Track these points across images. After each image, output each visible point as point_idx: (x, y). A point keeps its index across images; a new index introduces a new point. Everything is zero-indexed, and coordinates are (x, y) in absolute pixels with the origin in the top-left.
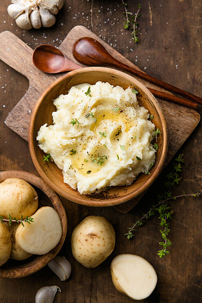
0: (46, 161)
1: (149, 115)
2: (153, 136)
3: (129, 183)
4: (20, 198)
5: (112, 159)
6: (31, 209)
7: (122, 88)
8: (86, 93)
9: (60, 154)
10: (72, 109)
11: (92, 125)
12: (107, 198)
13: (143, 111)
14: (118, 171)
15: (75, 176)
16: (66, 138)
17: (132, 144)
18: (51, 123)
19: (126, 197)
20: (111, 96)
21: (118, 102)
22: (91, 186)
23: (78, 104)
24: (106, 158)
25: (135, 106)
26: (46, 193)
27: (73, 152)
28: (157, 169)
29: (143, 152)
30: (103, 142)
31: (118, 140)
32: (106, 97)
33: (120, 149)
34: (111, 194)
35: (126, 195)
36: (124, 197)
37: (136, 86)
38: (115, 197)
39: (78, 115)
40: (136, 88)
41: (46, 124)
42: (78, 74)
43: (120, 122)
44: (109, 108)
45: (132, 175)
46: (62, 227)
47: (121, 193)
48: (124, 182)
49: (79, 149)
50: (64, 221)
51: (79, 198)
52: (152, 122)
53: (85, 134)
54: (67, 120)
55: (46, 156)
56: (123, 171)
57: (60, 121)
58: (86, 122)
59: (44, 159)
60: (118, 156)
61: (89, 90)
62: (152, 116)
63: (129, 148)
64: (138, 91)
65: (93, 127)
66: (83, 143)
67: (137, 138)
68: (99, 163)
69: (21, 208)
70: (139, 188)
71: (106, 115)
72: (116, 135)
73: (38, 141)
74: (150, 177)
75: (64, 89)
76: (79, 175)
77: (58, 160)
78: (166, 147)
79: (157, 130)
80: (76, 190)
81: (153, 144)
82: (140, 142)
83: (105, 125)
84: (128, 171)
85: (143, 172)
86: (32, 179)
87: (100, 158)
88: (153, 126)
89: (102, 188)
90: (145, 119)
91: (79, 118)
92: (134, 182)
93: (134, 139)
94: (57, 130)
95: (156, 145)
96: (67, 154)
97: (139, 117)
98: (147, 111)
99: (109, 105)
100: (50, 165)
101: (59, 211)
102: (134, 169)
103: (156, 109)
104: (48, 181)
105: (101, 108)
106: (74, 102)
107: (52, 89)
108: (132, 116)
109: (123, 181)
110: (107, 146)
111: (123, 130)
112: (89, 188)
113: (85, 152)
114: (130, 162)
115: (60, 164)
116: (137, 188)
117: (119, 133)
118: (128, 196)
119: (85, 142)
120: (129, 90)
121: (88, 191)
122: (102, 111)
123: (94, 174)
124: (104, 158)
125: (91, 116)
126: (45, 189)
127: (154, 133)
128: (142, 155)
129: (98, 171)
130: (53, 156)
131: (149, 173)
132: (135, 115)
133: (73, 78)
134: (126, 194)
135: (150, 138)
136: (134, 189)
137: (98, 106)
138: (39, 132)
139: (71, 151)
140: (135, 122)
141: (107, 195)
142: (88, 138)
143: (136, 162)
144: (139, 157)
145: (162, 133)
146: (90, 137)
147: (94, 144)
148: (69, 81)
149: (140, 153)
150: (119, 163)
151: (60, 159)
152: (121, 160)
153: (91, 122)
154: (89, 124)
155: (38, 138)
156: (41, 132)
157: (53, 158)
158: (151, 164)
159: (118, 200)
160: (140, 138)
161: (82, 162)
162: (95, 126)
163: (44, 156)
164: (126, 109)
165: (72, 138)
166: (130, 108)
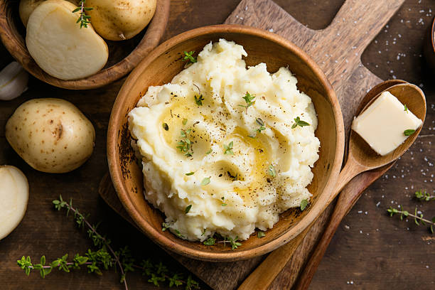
0: (185, 56)
1: (265, 230)
2: (228, 236)
3: (147, 195)
4: (121, 7)
5: (188, 165)
6: (104, 28)
7: (309, 182)
8: (298, 118)
9: (196, 77)
10: (271, 96)
11: (246, 132)
12: (123, 157)
13: (271, 218)
14: (167, 175)
15: (158, 103)
16: (223, 87)
17: (213, 199)
18: (249, 61)
19: (123, 189)
20: (294, 162)
21: (283, 174)
22: (142, 129)
23: (280, 105)
24: (189, 155)
25: (279, 205)
26: (132, 54)
27: (199, 100)
28: (171, 242)
29: (200, 217)
30: (215, 148)
31: (221, 176)
32: (293, 153)
33: (205, 177)
34: (129, 166)
35: (126, 190)
37: (312, 206)
38: (124, 172)
39: (261, 105)
40: (309, 205)
41: (246, 55)
43: (252, 178)
44: (275, 160)
45: (160, 200)
46: (75, 80)
47: (130, 183)
48: (149, 187)
49: (205, 110)
50: (85, 84)
51: (121, 110)
52: (253, 234)
53: (231, 118)
54: (253, 88)
55: (192, 56)
56: (167, 183)
57: (251, 76)
58: (249, 119)
59: (189, 52)
60: (192, 173)
61: (303, 124)
62: (263, 235)
63: (206, 192)
64: (305, 209)
65: (241, 132)
66: (214, 115)
67: (223, 208)
68: (180, 144)
69: (105, 9)
70: (139, 212)
71: (263, 154)
72: (228, 173)
73: (218, 41)
74: (157, 231)
75: (308, 84)
76: (160, 110)
77: (186, 75)
78: (209, 258)
79: (238, 244)
80: (136, 106)
81: (214, 237)
82: (218, 212)
83: (244, 152)
84: (167, 192)
85: (167, 220)
86: (156, 30)
87: (190, 144)
88: (246, 236)
89: (139, 148)
90: (257, 223)
91: (255, 108)
92: (150, 205)
93: (221, 201)
94: (236, 73)
95: (213, 241)
96: (196, 90)
97: (260, 211)
98: (271, 227)
99: (279, 159)
100: (179, 64)
101: (102, 75)
102: (170, 202)
103: (273, 240)
104: (151, 59)
105: (274, 146)
106: (283, 99)
107: (305, 63)
108: (260, 199)
109: (150, 184)
110: (209, 156)
111: (237, 182)
112: (139, 126)
113: (200, 119)
114: (182, 195)
115: (180, 80)
116: (140, 209)
117: (233, 177)
118: (124, 193)
119: (216, 120)
120: (306, 195)
121: (134, 124)
122: (269, 147)
123: (161, 134)
124: (190, 151)
125: (259, 127)
126: (139, 52)
127: (233, 238)
128: (194, 215)
129: (167, 142)
130: (193, 67)
131: (164, 229)
132: (262, 203)
134: (129, 191)
135: (223, 229)
136: (137, 204)
137: (277, 141)
138: (233, 43)
139: (201, 96)
140: (252, 203)
141: (128, 158)
142: (223, 124)
143: (182, 205)
144: (191, 210)
145: (233, 251)
146: (225, 126)
147: (213, 133)
148: (319, 93)
149: (198, 212)
150: (181, 175)
151: (187, 78)
152: (185, 179)
153: (250, 128)
154: (247, 125)
155: (222, 42)
156: (233, 47)
157: (190, 68)
158: (179, 233)
159: (118, 175)
160: (223, 212)
161: (183, 115)
162: (244, 136)
163: (191, 53)
164: (272, 188)
165: (223, 98)
166: (275, 194)
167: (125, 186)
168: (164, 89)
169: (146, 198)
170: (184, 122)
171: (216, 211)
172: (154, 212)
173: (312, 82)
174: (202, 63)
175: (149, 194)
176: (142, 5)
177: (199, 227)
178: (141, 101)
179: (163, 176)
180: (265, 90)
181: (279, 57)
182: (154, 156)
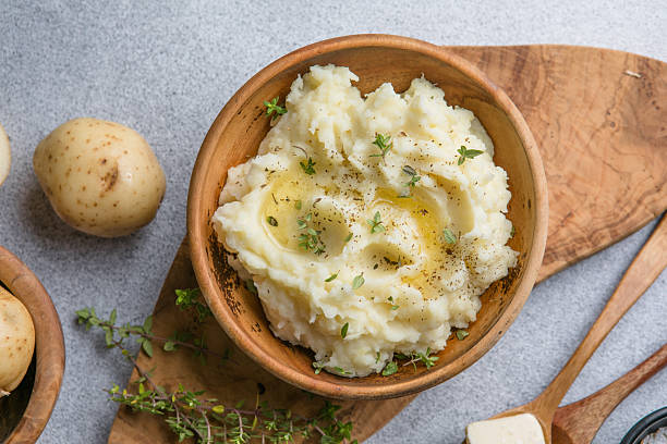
0: (267, 108)
1: (466, 326)
2: (413, 351)
3: (277, 330)
5: (323, 268)
8: (463, 147)
9: (294, 135)
10: (413, 125)
11: (392, 190)
12: (224, 287)
13: (469, 306)
14: (298, 290)
15: (250, 190)
16: (338, 138)
17: (376, 305)
18: (365, 88)
19: (239, 331)
20: (478, 212)
21: (467, 235)
22: (240, 236)
23: (430, 137)
24: (321, 252)
25: (475, 283)
27: (309, 167)
28: (335, 387)
29: (366, 337)
30: (356, 229)
31: (376, 267)
32: (472, 201)
33: (353, 276)
34: (236, 296)
35: (244, 331)
36: (239, 327)
38: (233, 307)
39: (403, 146)
41: (357, 79)
42: (507, 113)
43: (423, 256)
44: (448, 218)
45: (299, 333)
47: (246, 319)
48: (275, 316)
49: (325, 181)
51: (200, 218)
52: (450, 338)
53: (364, 179)
54: (382, 124)
55: (278, 105)
56: (300, 302)
57: (374, 107)
58: (392, 171)
59: (270, 101)
60: (334, 277)
61: (473, 153)
62: (465, 334)
63: (362, 298)
65: (386, 194)
66: (336, 181)
67: (395, 313)
68: (302, 240)
71: (428, 215)
72: (386, 259)
73: (309, 71)
74: (309, 376)
76: (256, 199)
77: (277, 137)
79: (432, 359)
80: (217, 205)
81: (394, 360)
82: (389, 322)
83: (399, 221)
84: (303, 316)
85: (317, 357)
87: (319, 236)
88: (441, 344)
89: (243, 266)
90: (452, 319)
91: (395, 153)
92: (285, 344)
93: (388, 304)
94: (351, 111)
95: (394, 366)
96: (300, 153)
97: (450, 300)
98: (474, 319)
99: (453, 215)
100: (261, 122)
102: (314, 329)
103: (483, 336)
105: (440, 200)
106: (433, 126)
108: (445, 283)
109: (277, 312)
110: (352, 240)
111: (403, 270)
112: (234, 232)
114: (330, 312)
115: (270, 145)
116: (273, 354)
117: (395, 263)
118: (244, 337)
119: (344, 188)
120: (510, 255)
121: (225, 234)
122: (433, 202)
123: (270, 235)
124: (319, 246)
125: (410, 179)
127: (423, 352)
128: (357, 336)
129: (280, 241)
130: (284, 120)
131: (317, 372)
132: (450, 288)
134: (249, 331)
135: (406, 343)
136: (266, 347)
137: (442, 190)
138: (331, 67)
139: (311, 160)
141: (231, 284)
142: (355, 191)
143: (334, 328)
144: (349, 330)
145: (429, 372)
146: (359, 194)
147: (346, 209)
148: (482, 100)
149: (360, 331)
150: (318, 284)
151: (280, 141)
152: (326, 289)
153: (397, 185)
154: (390, 182)
155: (316, 71)
156: (334, 73)
157: (279, 123)
158: (341, 370)
159: (226, 313)
160: (396, 319)
161: (293, 196)
162: (391, 198)
163: (275, 101)
164: (458, 261)
165: (342, 152)
166: (464, 268)
167: (240, 327)
168: (253, 166)
169: (276, 335)
170: (298, 205)
171: (386, 320)
172: (293, 350)
173: (467, 88)
174: (295, 111)
175: (279, 327)
177: (369, 353)
178: (223, 195)
179: (292, 294)
180: (402, 122)
181: (405, 67)
182: (269, 268)
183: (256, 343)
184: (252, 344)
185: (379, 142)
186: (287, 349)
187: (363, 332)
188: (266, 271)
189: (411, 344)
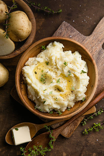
0: (42, 47)
1: (70, 108)
2: (57, 110)
4: (20, 31)
5: (44, 87)
6: (13, 38)
7: (85, 91)
8: (83, 70)
9: (46, 55)
10: (73, 62)
11: (64, 75)
12: (20, 84)
13: (72, 104)
15: (33, 64)
16: (56, 59)
17: (53, 98)
18: (64, 50)
19: (21, 95)
20: (81, 86)
21: (77, 90)
22: (28, 74)
23: (76, 66)
24: (44, 83)
25: (75, 100)
26: (23, 46)
27: (47, 63)
28: (38, 113)
29: (49, 105)
30: (54, 81)
31: (55, 90)
32: (81, 83)
33: (50, 91)
34: (23, 86)
35: (22, 95)
38: (21, 89)
39: (70, 66)
40: (85, 100)
41: (64, 47)
42: (94, 65)
43: (66, 91)
44: (74, 85)
45: (34, 99)
46: (3, 56)
47: (23, 92)
49: (49, 67)
50: (6, 57)
51: (20, 67)
52: (66, 110)
53: (59, 70)
54: (67, 59)
56: (37, 93)
57: (66, 55)
58: (66, 71)
61: (84, 72)
62: (69, 110)
63: (51, 96)
64: (84, 101)
66: (52, 69)
67: (56, 101)
68: (41, 79)
69: (14, 31)
70: (26, 103)
71: (70, 82)
72: (58, 89)
74: (34, 110)
75: (85, 57)
76: (34, 67)
77: (42, 54)
78: (52, 119)
79: (61, 113)
80: (25, 65)
81: (53, 111)
82: (54, 103)
83: (64, 82)
84: (37, 96)
85: (36, 105)
86: (31, 38)
87: (44, 79)
88: (64, 110)
89: (26, 81)
90: (68, 106)
91: (68, 67)
93: (56, 99)
94: (61, 54)
95: (52, 112)
96: (46, 60)
97: (69, 102)
98: (72, 107)
99: (76, 84)
100: (39, 50)
101: (12, 54)
102: (38, 100)
103: (73, 112)
104: (30, 49)
105: (74, 80)
106: (77, 64)
107: (85, 50)
108: (69, 98)
109: (31, 93)
110: (52, 84)
111: (61, 93)
113: (48, 70)
114: (42, 98)
115: (40, 56)
116: (27, 102)
118: (22, 97)
119: (54, 70)
120: (85, 96)
121: (24, 73)
122: (72, 80)
123: (34, 76)
124: (45, 81)
125: (69, 74)
126: (26, 46)
127: (59, 111)
128: (47, 104)
129: (36, 78)
130: (45, 51)
131: (35, 109)
132: (70, 100)
133: (91, 63)
135: (56, 109)
136: (26, 100)
137: (75, 78)
138: (59, 43)
140: (66, 100)
141: (22, 83)
142: (56, 72)
143: (42, 101)
144: (46, 102)
145: (60, 116)
147: (53, 76)
148: (89, 60)
149: (48, 103)
150: (42, 91)
151: (43, 55)
153: (66, 74)
154: (65, 73)
155: (55, 42)
157: (44, 51)
158: (41, 110)
160: (56, 103)
161: (42, 69)
162: (64, 76)
163: (44, 46)
164: (73, 94)
165: (56, 62)
166: (74, 96)
168: (35, 60)
169: (29, 97)
171: (54, 102)
172: (31, 102)
174: (48, 50)
175: (30, 96)
176: (28, 30)
177: (48, 108)
178: (26, 63)
179: (35, 91)
180: (71, 61)
181: (75, 48)
182: (32, 83)
183: (24, 99)
184: (23, 99)
185: (65, 64)
186: (30, 101)
187: (48, 104)
188: (31, 84)
189: (57, 109)
